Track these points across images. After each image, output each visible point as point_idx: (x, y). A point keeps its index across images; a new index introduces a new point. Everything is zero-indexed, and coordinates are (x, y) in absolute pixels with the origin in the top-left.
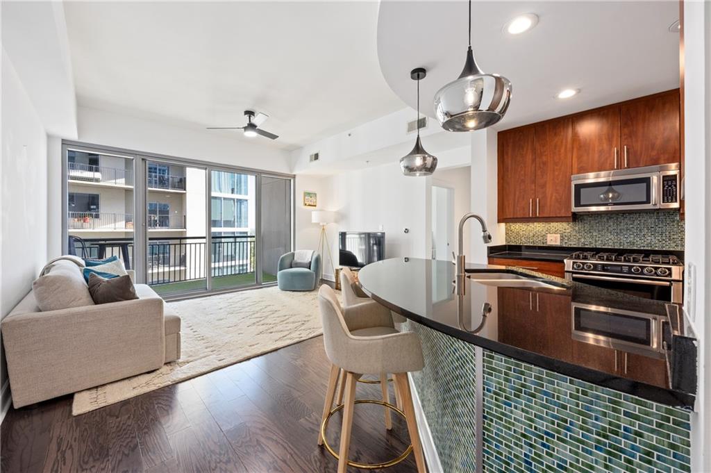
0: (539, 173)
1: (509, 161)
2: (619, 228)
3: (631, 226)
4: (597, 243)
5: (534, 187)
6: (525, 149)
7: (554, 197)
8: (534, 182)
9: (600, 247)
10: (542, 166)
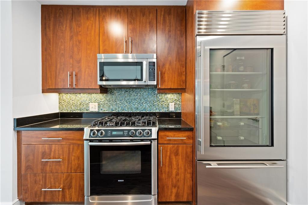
0: (76, 49)
1: (50, 34)
2: (131, 98)
3: (136, 97)
4: (119, 109)
5: (72, 62)
6: (64, 26)
7: (87, 72)
8: (72, 57)
9: (121, 111)
10: (78, 43)
